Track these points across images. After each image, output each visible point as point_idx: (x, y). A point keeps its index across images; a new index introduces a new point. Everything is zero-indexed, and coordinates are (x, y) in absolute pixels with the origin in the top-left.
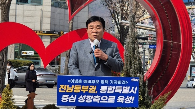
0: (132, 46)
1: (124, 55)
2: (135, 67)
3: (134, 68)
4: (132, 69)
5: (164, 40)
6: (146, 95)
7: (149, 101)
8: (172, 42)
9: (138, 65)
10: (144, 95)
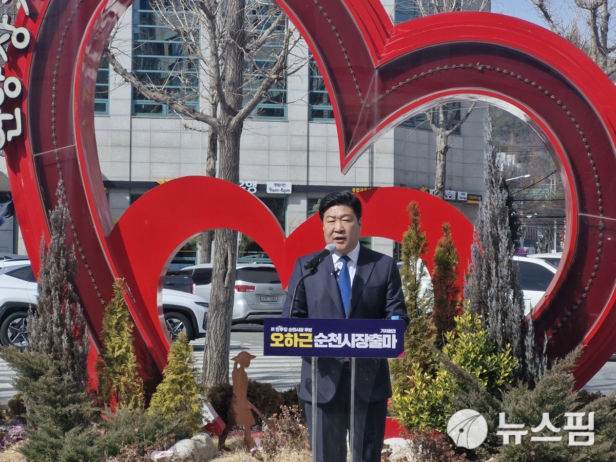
0: (491, 232)
1: (472, 253)
2: (500, 285)
3: (498, 287)
4: (493, 290)
5: (580, 214)
6: (529, 355)
7: (537, 372)
8: (601, 217)
9: (507, 279)
10: (524, 357)
